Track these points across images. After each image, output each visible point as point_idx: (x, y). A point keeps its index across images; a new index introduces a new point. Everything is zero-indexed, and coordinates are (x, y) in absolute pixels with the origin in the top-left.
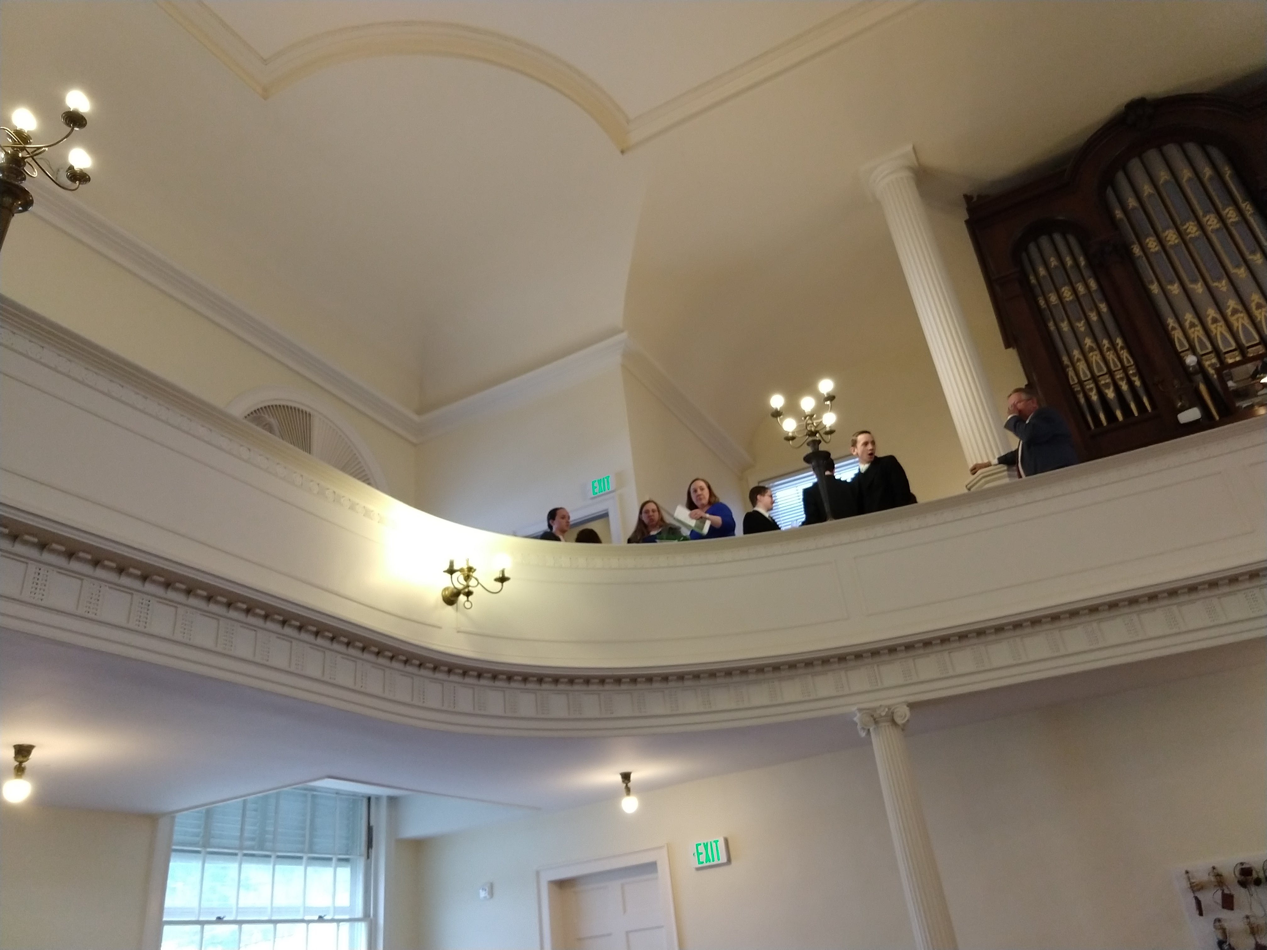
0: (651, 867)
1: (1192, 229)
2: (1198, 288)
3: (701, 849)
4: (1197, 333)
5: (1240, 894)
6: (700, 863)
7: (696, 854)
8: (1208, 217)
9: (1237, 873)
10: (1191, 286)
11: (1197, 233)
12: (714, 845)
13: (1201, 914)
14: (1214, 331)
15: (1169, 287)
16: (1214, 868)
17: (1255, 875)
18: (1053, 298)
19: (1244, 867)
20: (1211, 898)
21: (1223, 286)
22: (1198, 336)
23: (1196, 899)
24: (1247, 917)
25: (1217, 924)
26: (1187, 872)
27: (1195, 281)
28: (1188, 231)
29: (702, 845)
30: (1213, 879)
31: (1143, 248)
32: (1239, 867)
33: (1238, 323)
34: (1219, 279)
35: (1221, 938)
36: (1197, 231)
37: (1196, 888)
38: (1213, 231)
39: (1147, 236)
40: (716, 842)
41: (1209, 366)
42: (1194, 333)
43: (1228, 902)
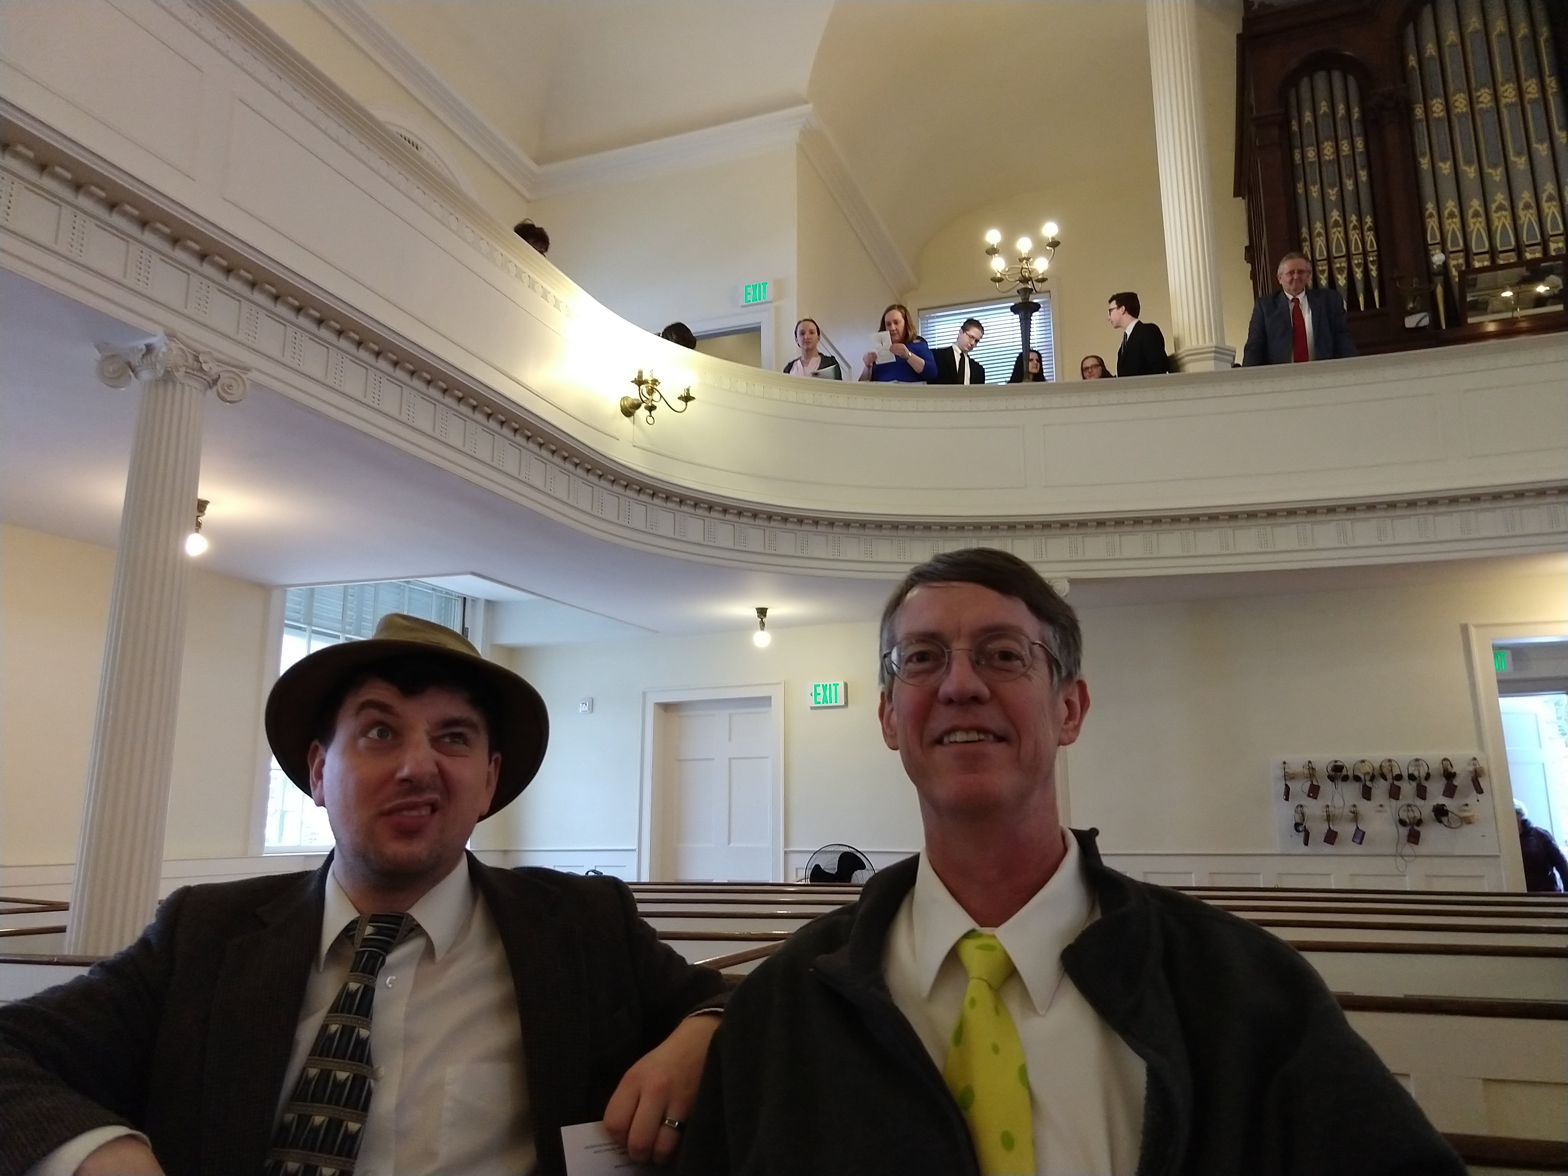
0: (766, 701)
1: (1485, 97)
2: (1470, 172)
3: (820, 690)
4: (1453, 225)
5: (1327, 787)
6: (816, 702)
7: (813, 695)
8: (1507, 86)
9: (1330, 769)
10: (1463, 167)
11: (1489, 105)
12: (833, 687)
13: (1287, 799)
14: (1472, 226)
15: (1441, 164)
16: (1310, 762)
17: (1344, 772)
18: (1311, 154)
19: (1336, 764)
20: (1300, 787)
21: (1496, 175)
22: (1453, 229)
23: (1286, 785)
24: (1327, 806)
25: (1299, 809)
26: (1285, 763)
27: (1469, 163)
28: (1481, 99)
29: (821, 686)
30: (1306, 771)
31: (1427, 109)
32: (1333, 764)
33: (1499, 222)
34: (1495, 166)
35: (1298, 821)
36: (1489, 101)
37: (1288, 777)
38: (1506, 105)
39: (1436, 96)
40: (836, 685)
41: (1454, 266)
42: (1450, 225)
43: (1314, 792)
